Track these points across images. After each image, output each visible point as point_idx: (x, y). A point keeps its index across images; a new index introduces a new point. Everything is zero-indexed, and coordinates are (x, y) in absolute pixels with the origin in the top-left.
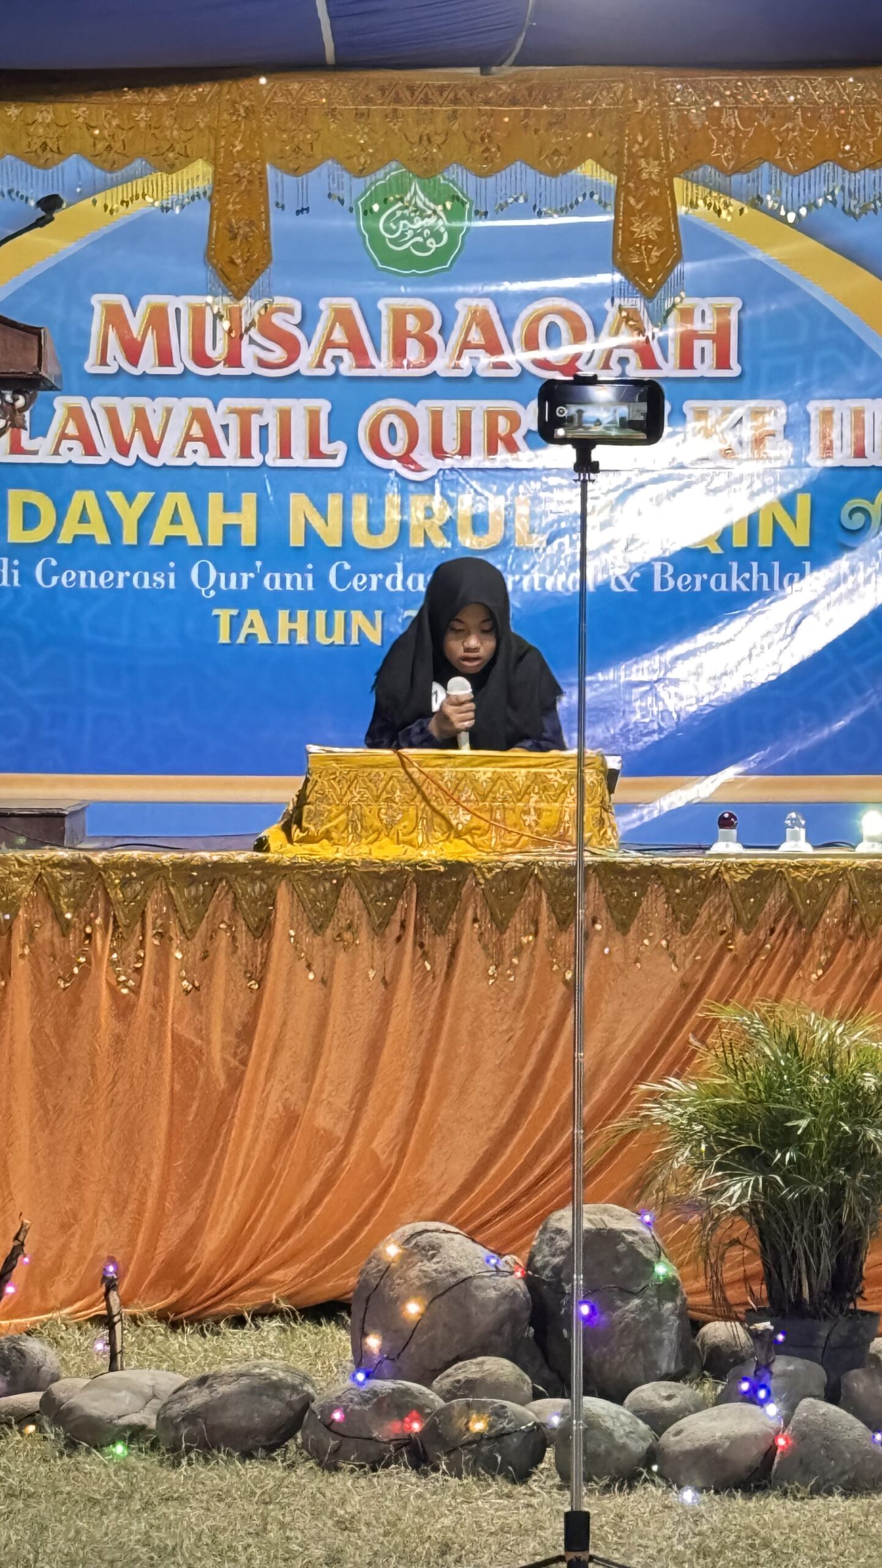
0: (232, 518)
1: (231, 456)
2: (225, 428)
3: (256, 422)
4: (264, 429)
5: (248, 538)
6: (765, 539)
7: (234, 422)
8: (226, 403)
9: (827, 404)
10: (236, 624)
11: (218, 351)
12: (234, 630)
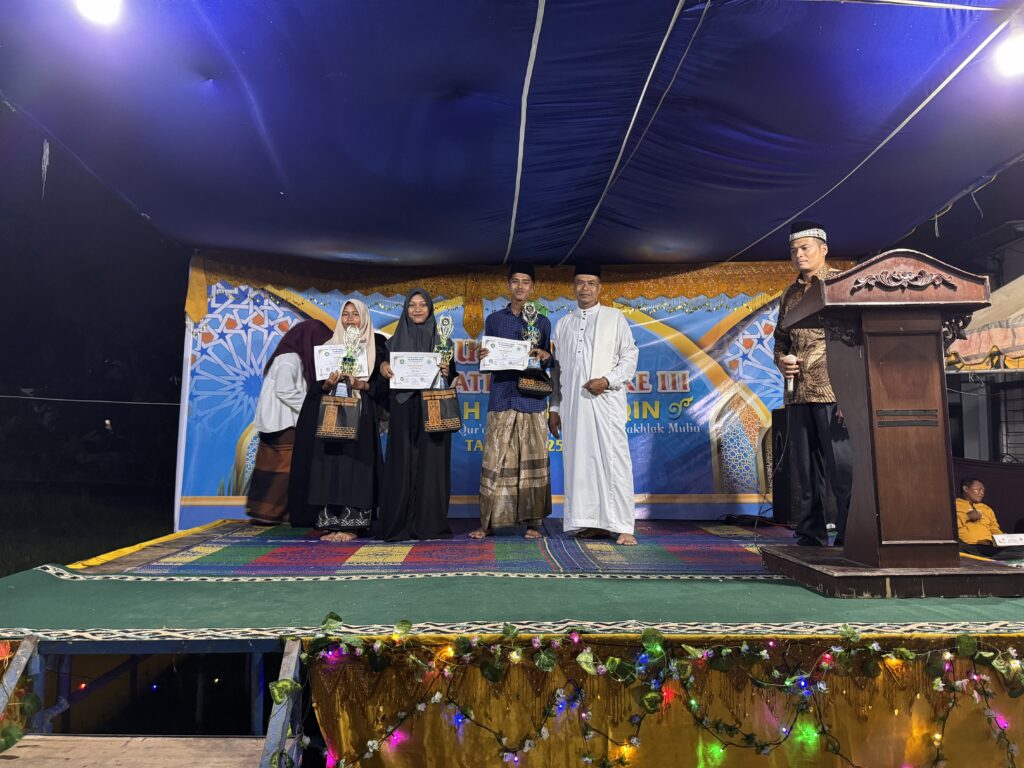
0: (471, 411)
1: (471, 390)
2: (469, 381)
3: (479, 379)
4: (482, 381)
5: (477, 417)
6: (645, 416)
7: (472, 379)
8: (469, 373)
9: (663, 372)
10: (473, 444)
11: (467, 356)
12: (473, 447)
